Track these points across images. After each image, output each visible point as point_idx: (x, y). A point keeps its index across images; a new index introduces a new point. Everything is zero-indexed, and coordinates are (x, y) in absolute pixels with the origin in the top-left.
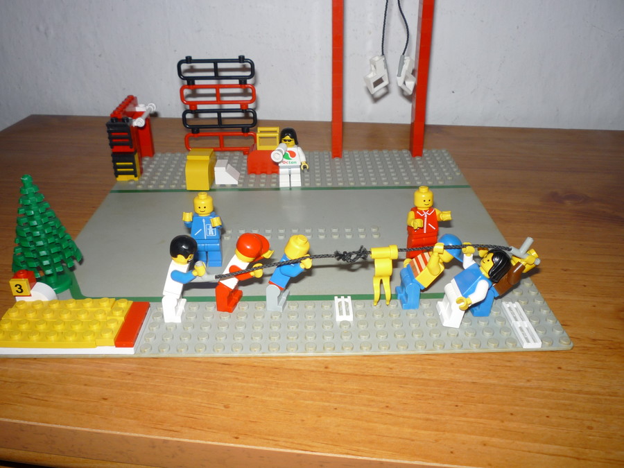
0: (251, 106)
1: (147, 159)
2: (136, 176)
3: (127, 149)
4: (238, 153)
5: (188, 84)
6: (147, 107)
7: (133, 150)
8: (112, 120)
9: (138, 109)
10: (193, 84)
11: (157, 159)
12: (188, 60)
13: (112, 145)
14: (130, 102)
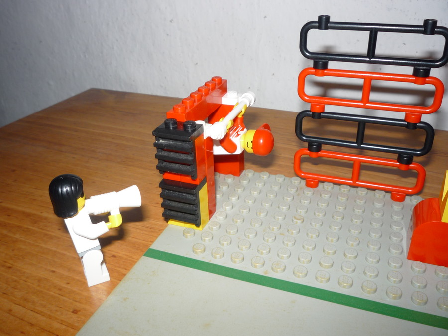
0: (426, 119)
1: (230, 179)
2: (198, 225)
3: (187, 180)
4: (379, 194)
5: (316, 66)
6: (241, 99)
7: (197, 182)
8: (166, 124)
9: (226, 100)
10: (325, 66)
11: (245, 182)
12: (324, 23)
13: (162, 170)
14: (213, 89)
